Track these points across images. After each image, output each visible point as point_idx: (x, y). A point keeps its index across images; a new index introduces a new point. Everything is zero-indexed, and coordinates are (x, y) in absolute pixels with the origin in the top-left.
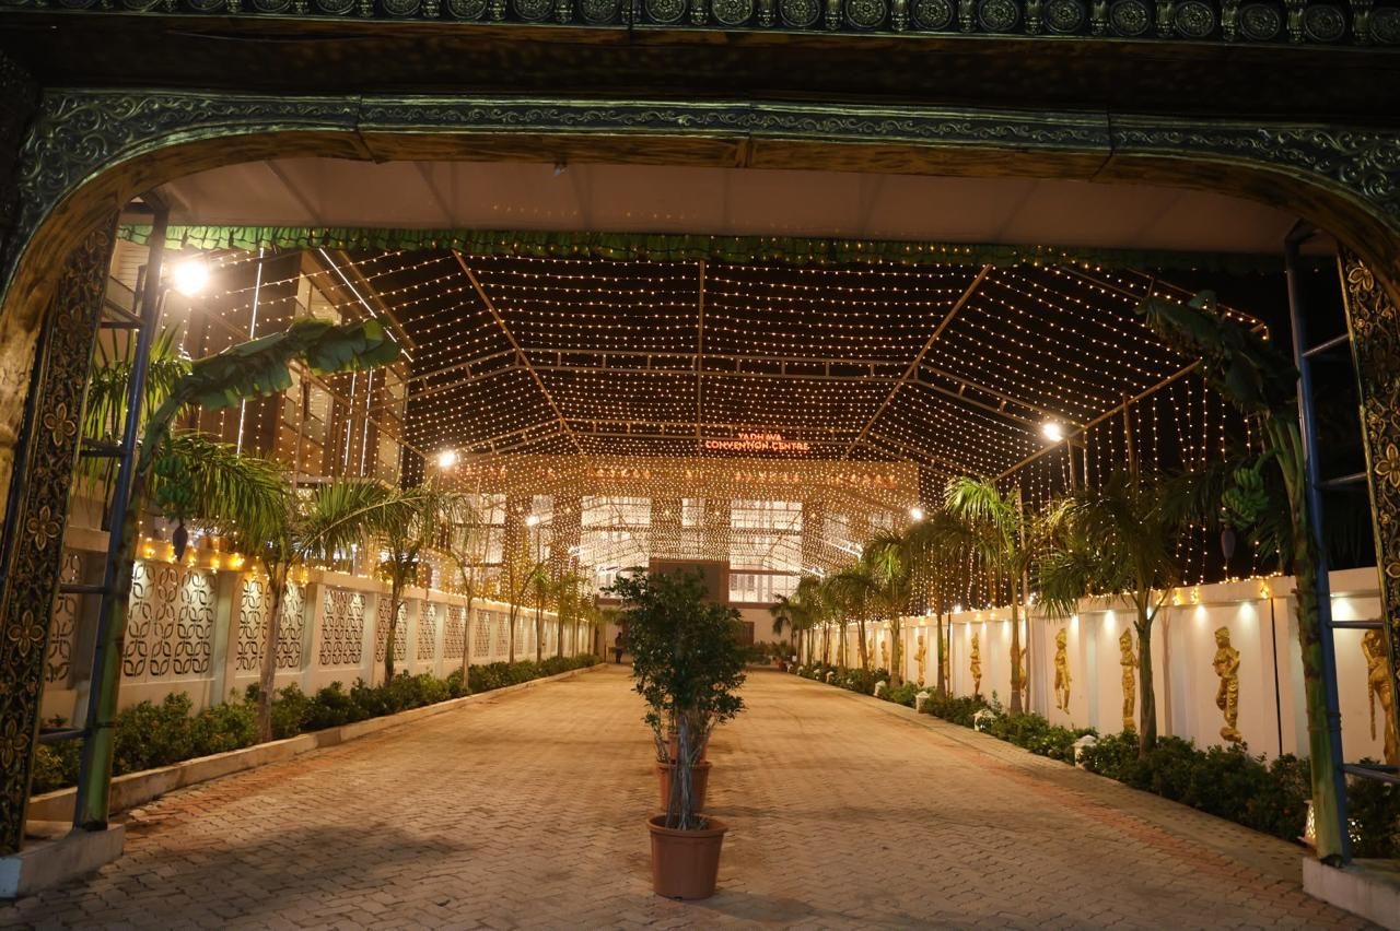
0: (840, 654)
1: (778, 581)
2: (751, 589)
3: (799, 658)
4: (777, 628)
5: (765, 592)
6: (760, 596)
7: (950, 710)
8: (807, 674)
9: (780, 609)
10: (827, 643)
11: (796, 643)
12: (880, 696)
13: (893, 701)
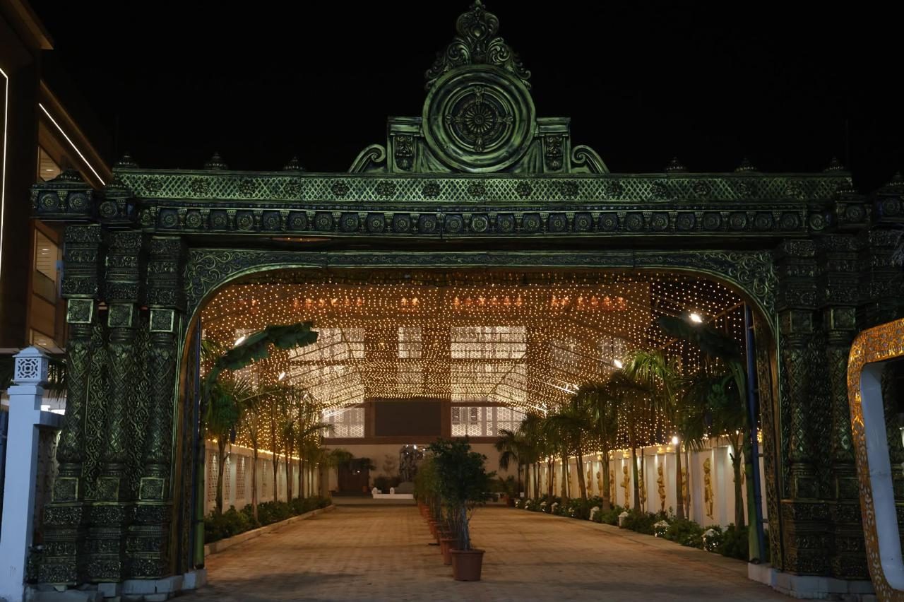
0: (563, 486)
1: (502, 413)
2: (474, 422)
3: (526, 494)
4: (504, 463)
5: (489, 425)
6: (484, 430)
7: (640, 523)
8: (534, 508)
9: (504, 441)
10: (552, 476)
11: (523, 478)
12: (594, 520)
13: (604, 522)
